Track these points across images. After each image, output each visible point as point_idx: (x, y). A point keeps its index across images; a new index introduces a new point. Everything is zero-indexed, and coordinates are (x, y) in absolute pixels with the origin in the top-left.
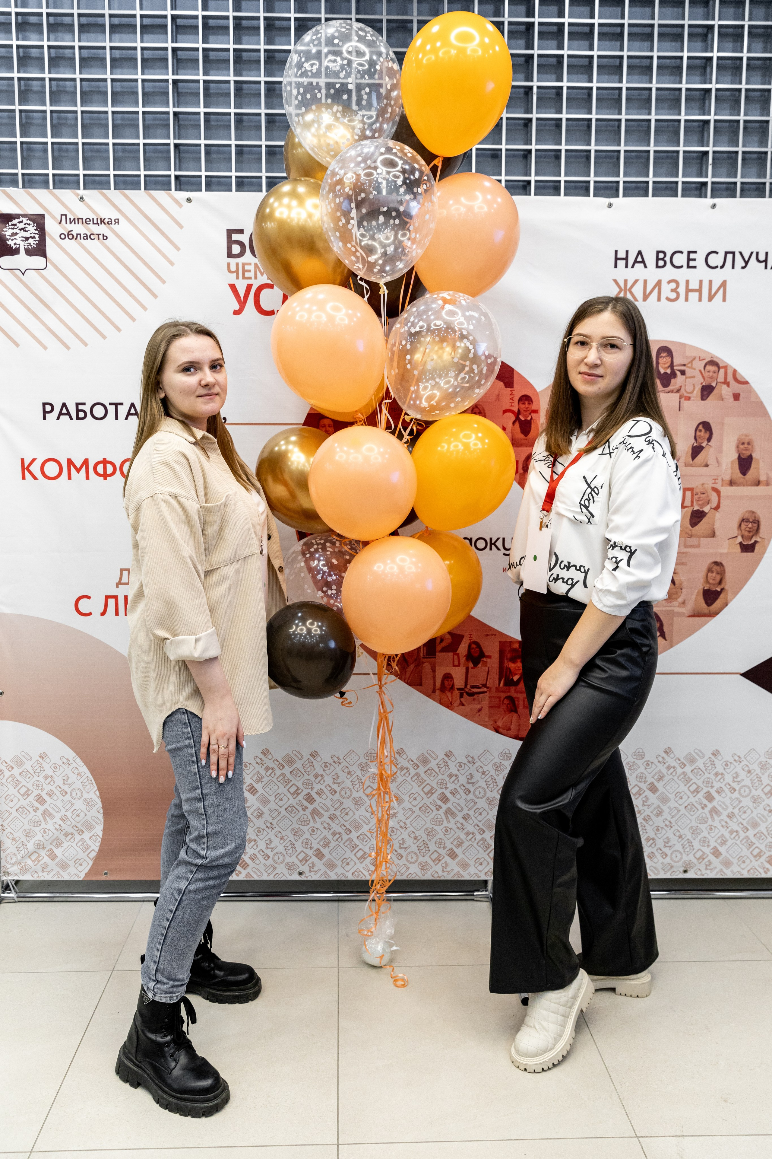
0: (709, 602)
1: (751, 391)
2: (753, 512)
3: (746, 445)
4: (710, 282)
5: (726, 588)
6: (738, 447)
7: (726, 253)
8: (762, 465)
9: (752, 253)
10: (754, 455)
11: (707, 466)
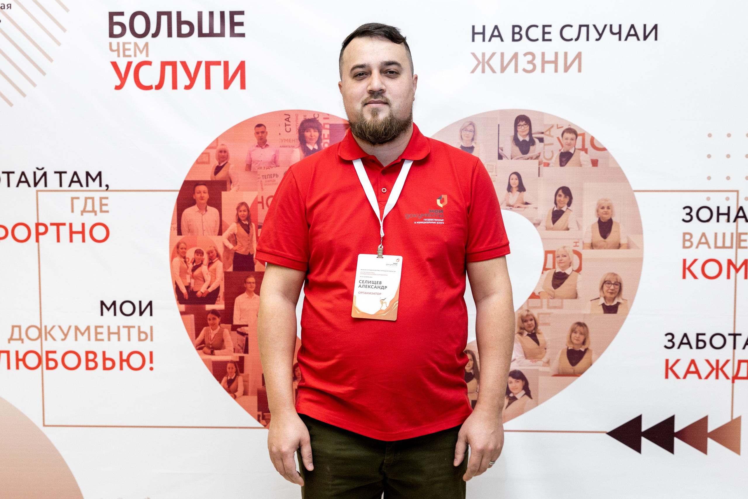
0: (574, 361)
1: (609, 157)
2: (615, 275)
3: (606, 210)
4: (566, 54)
5: (590, 348)
6: (598, 211)
7: (581, 26)
8: (622, 229)
9: (606, 26)
10: (614, 219)
11: (568, 229)
